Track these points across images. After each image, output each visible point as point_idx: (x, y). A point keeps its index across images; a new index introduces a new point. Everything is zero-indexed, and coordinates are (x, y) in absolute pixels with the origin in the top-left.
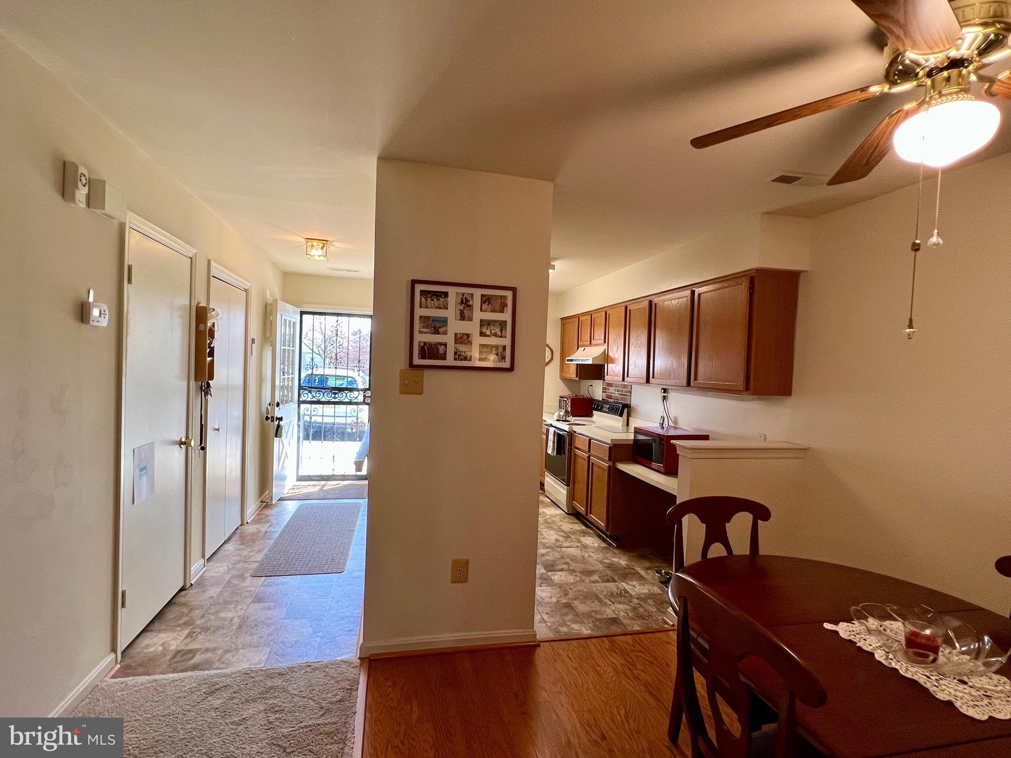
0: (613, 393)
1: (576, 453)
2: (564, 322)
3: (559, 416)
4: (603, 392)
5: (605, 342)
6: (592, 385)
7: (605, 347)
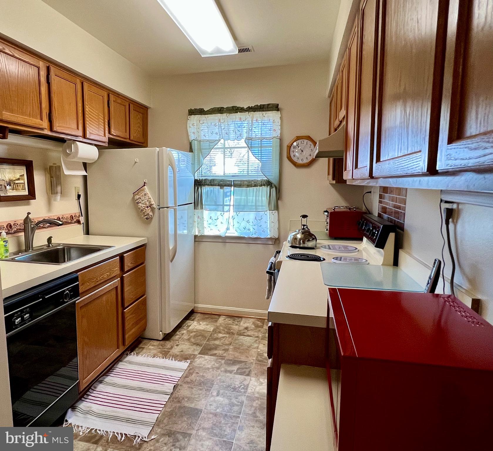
3: (295, 239)
4: (379, 202)
6: (370, 192)
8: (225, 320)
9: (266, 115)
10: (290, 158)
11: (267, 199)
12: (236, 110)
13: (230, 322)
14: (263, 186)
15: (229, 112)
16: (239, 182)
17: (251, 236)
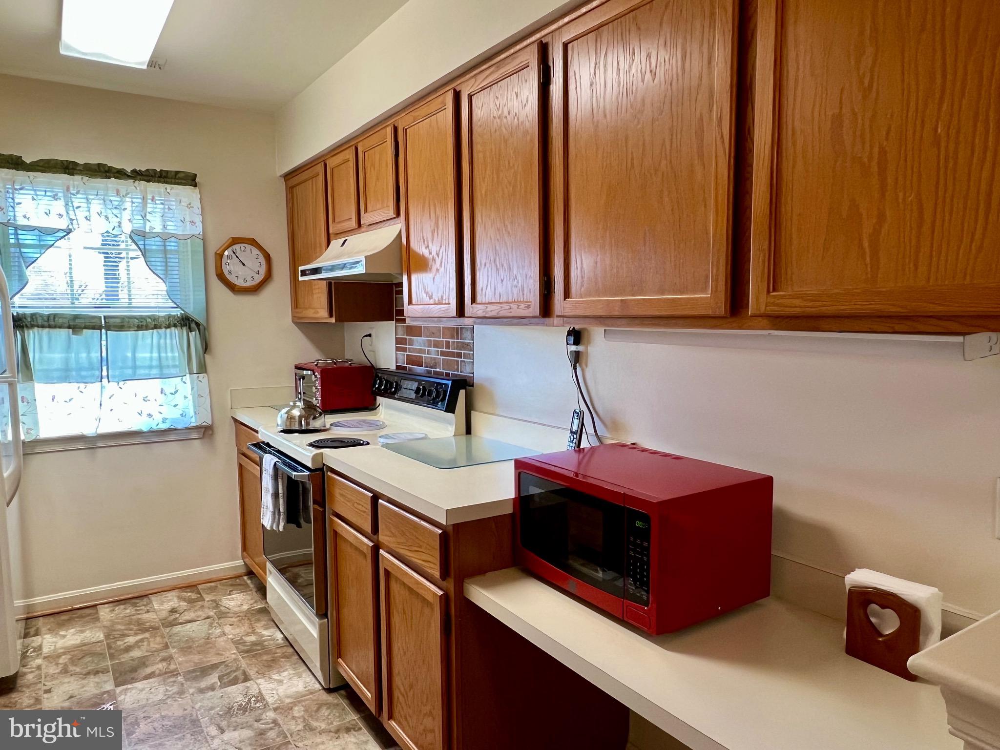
0: (423, 351)
1: (339, 530)
2: (294, 181)
3: (290, 418)
4: (397, 349)
5: (398, 214)
6: (370, 335)
7: (398, 226)
8: (113, 610)
9: (172, 191)
10: (221, 277)
11: (183, 352)
12: (106, 172)
13: (128, 611)
14: (173, 328)
15: (91, 175)
16: (118, 321)
17: (155, 428)
